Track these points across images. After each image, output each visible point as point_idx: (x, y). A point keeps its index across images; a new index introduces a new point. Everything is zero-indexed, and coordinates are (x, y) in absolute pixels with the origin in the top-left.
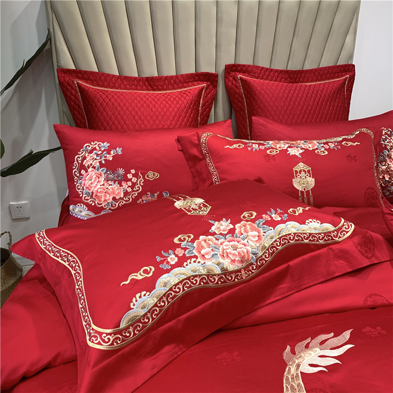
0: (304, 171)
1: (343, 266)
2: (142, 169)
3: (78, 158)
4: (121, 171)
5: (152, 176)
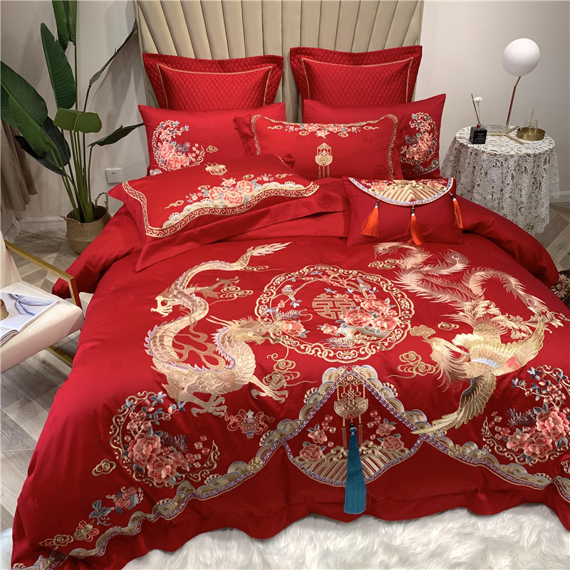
0: (326, 150)
1: (306, 212)
2: (204, 144)
3: (156, 133)
4: (188, 145)
5: (211, 149)
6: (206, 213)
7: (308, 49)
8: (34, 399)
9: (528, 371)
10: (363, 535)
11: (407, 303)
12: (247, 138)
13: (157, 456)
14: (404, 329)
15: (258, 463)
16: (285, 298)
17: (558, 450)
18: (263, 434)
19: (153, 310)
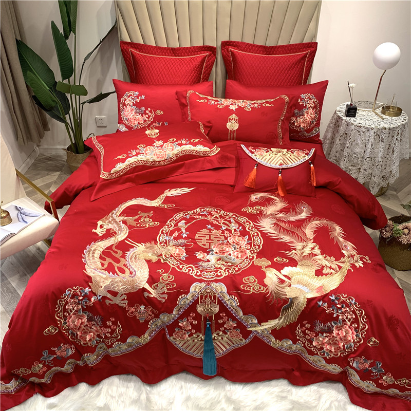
1: (209, 166)
2: (154, 109)
3: (123, 99)
4: (143, 109)
5: (159, 112)
6: (140, 164)
7: (235, 42)
8: (28, 274)
9: (330, 297)
10: (214, 389)
11: (259, 241)
12: (183, 106)
13: (84, 326)
14: (251, 260)
15: (146, 338)
16: (179, 230)
17: (347, 350)
18: (151, 319)
19: (94, 230)
